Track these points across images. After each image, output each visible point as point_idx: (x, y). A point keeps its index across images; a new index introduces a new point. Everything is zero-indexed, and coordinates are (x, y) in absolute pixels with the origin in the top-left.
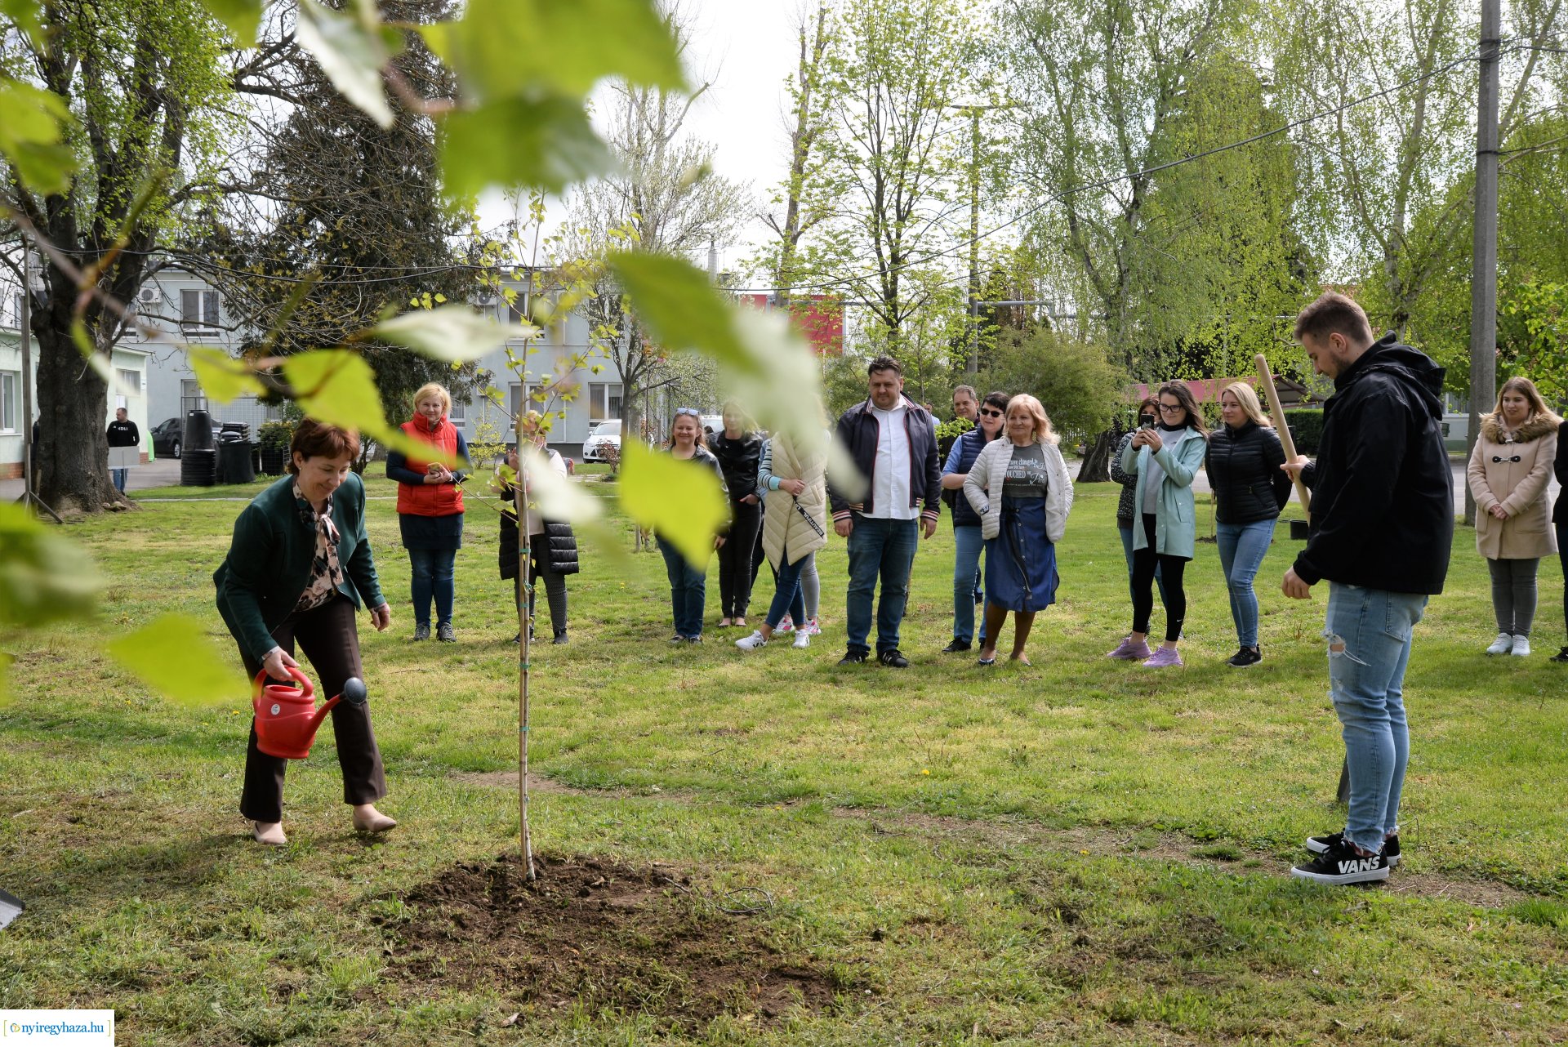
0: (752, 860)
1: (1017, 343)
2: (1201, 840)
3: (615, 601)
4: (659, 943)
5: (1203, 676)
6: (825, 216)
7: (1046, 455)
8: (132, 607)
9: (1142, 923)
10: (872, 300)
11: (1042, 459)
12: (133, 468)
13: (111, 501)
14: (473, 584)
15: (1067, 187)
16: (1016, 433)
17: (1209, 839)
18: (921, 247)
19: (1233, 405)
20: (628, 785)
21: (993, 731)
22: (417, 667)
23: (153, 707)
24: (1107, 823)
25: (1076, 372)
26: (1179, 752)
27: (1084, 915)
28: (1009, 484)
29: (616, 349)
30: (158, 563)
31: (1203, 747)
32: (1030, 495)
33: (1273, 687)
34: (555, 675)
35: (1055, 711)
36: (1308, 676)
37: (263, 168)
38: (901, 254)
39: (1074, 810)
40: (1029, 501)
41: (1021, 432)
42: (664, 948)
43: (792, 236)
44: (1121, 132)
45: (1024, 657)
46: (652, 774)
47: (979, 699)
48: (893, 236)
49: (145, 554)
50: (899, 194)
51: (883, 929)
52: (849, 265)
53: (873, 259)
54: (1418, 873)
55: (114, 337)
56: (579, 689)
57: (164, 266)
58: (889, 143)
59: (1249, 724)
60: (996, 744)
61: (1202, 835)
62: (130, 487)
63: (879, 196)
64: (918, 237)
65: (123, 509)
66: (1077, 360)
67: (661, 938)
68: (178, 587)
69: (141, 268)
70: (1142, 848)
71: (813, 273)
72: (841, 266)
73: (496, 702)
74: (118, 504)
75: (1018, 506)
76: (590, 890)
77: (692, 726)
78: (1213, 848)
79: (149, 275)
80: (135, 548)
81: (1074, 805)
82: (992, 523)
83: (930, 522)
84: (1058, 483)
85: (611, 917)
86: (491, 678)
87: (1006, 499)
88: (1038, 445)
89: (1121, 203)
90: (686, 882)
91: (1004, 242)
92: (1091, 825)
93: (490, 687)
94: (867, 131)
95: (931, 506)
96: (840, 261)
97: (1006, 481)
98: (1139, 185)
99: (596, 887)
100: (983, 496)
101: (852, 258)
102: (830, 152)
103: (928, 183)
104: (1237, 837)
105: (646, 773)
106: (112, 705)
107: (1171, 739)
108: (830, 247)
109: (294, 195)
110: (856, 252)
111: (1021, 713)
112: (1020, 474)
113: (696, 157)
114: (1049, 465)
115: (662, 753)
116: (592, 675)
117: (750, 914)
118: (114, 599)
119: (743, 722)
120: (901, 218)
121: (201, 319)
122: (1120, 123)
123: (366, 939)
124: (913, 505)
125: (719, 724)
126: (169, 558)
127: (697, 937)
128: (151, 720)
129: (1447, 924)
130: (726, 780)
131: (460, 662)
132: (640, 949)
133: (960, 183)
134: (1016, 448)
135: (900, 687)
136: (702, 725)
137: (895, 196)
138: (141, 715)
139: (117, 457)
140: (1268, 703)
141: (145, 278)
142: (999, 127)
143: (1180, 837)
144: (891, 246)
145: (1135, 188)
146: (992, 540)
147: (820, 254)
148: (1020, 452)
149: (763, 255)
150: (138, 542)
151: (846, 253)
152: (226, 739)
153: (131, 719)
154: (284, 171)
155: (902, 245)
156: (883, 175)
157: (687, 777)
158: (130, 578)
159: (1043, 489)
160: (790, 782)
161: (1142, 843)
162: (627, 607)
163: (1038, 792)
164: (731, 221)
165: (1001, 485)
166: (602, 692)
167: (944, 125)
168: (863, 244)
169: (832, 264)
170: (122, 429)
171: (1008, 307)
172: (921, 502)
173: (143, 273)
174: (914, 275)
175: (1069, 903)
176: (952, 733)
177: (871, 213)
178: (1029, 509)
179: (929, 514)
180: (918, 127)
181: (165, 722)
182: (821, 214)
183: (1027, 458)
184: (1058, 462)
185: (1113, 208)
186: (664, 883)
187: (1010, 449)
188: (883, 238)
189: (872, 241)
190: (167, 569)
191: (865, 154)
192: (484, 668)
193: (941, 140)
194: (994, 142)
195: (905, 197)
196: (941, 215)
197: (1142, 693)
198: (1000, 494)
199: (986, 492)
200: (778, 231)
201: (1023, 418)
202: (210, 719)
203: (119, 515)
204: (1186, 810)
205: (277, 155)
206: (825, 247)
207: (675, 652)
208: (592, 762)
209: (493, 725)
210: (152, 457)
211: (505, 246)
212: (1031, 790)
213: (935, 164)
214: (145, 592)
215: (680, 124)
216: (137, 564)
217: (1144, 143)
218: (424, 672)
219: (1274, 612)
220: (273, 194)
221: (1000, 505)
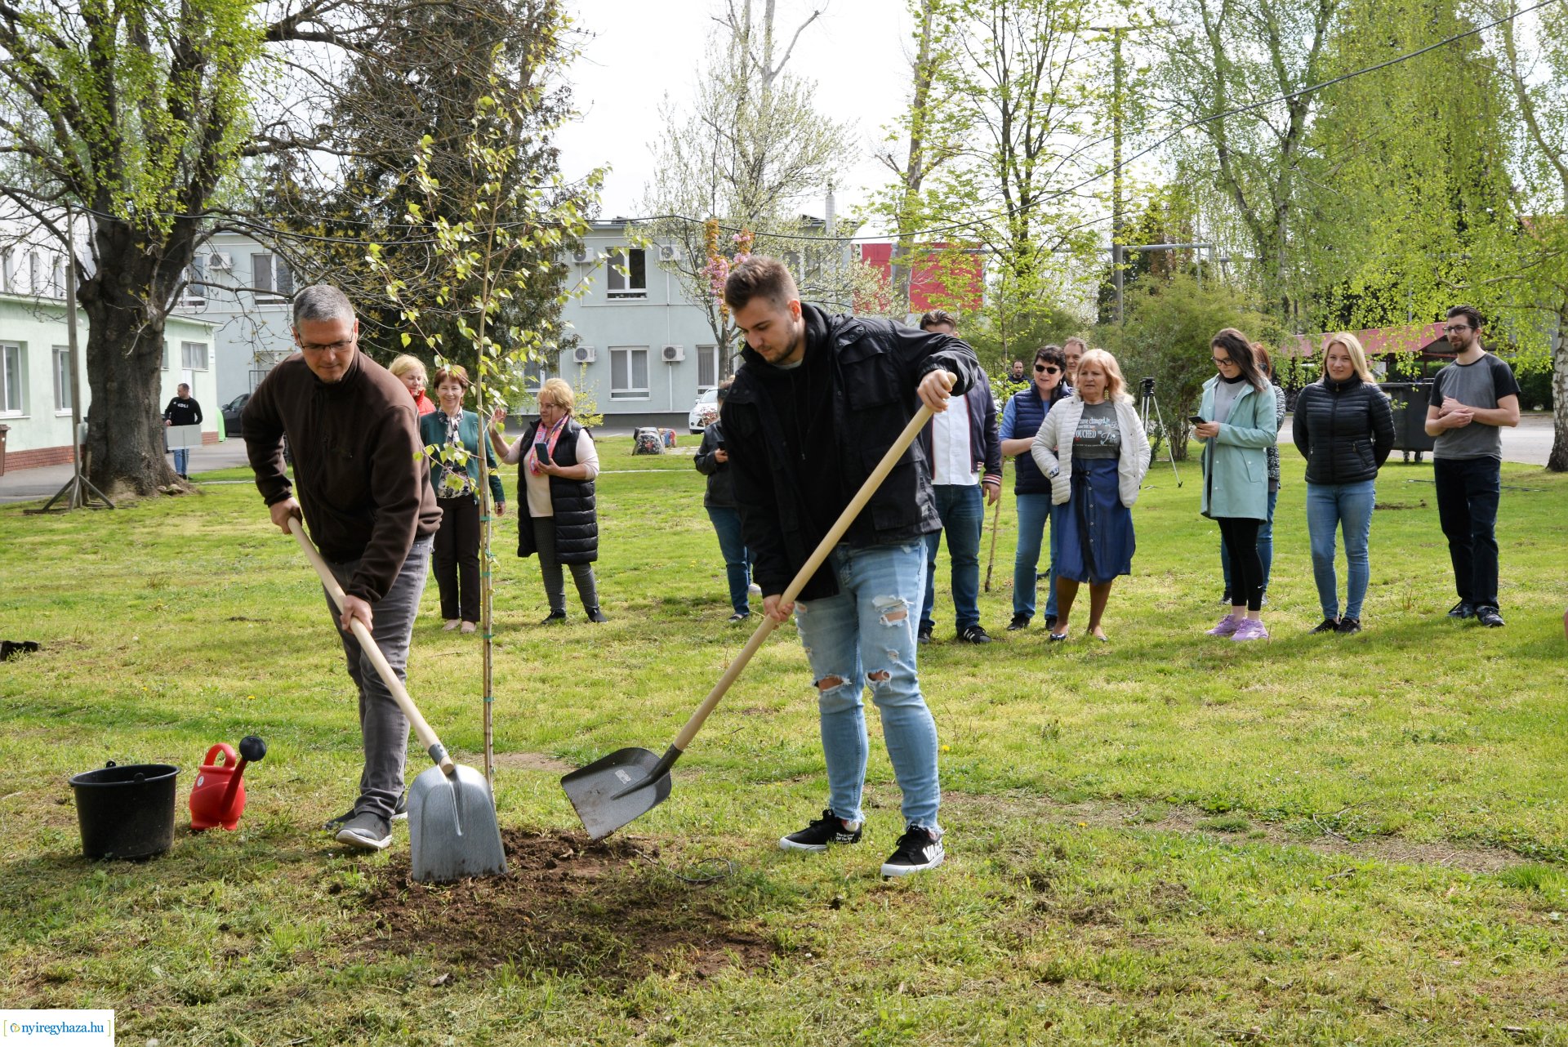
0: (732, 833)
1: (1153, 291)
2: (1211, 812)
3: (681, 580)
4: (612, 911)
5: (1286, 649)
6: (950, 155)
7: (1119, 413)
8: (169, 594)
9: (1110, 892)
10: (1000, 247)
11: (1114, 418)
12: (195, 449)
13: (167, 484)
15: (1214, 120)
16: (1086, 390)
17: (1221, 811)
18: (1053, 186)
19: (1343, 359)
21: (1036, 706)
22: (452, 650)
23: (169, 694)
24: (1119, 797)
26: (1224, 726)
27: (1053, 883)
28: (1078, 445)
29: (711, 308)
30: (208, 548)
31: (1254, 720)
32: (1101, 456)
33: (1359, 660)
34: (595, 656)
35: (1112, 686)
36: (1401, 648)
37: (329, 121)
38: (1031, 194)
39: (1089, 784)
40: (1100, 462)
41: (1092, 390)
42: (615, 916)
43: (913, 179)
44: (1276, 53)
45: (1100, 632)
47: (1034, 675)
48: (1023, 175)
49: (197, 539)
50: (1029, 128)
51: (842, 896)
52: (974, 209)
53: (998, 202)
54: (1426, 842)
55: (167, 307)
56: (615, 670)
57: (218, 229)
59: (1316, 697)
60: (1032, 720)
61: (1213, 807)
62: (192, 469)
63: (1006, 133)
64: (1048, 175)
65: (180, 492)
66: (1221, 309)
67: (616, 907)
68: (224, 573)
69: (194, 232)
70: (1148, 821)
71: (934, 219)
72: (964, 210)
73: (525, 685)
74: (175, 487)
75: (1089, 468)
76: (557, 862)
77: (722, 706)
78: (1221, 820)
79: (203, 239)
80: (187, 533)
81: (1090, 778)
82: (1062, 489)
83: (993, 487)
84: (1132, 443)
85: (571, 887)
86: (527, 660)
87: (1075, 460)
88: (1111, 401)
89: (1276, 131)
90: (655, 854)
91: (1148, 179)
92: (1102, 798)
93: (524, 669)
95: (993, 468)
96: (963, 204)
97: (1076, 441)
98: (1297, 110)
99: (564, 860)
100: (1053, 457)
101: (976, 200)
102: (953, 85)
103: (1061, 116)
104: (1249, 809)
106: (128, 691)
107: (1223, 712)
108: (952, 189)
109: (364, 150)
110: (981, 195)
111: (1073, 689)
112: (1090, 434)
113: (794, 95)
114: (1122, 424)
116: (634, 656)
117: (708, 883)
118: (153, 586)
119: (775, 701)
120: (1031, 155)
121: (274, 288)
122: (1274, 43)
123: (322, 908)
124: (974, 470)
125: (751, 703)
126: (219, 543)
127: (652, 904)
128: (165, 706)
129: (1428, 889)
130: (738, 759)
131: (499, 645)
132: (591, 916)
133: (1098, 117)
134: (1086, 406)
135: (957, 663)
137: (1024, 131)
138: (156, 701)
139: (177, 437)
140: (1344, 676)
141: (199, 243)
143: (1191, 808)
144: (1020, 187)
145: (1292, 115)
146: (1063, 506)
147: (942, 197)
148: (1090, 410)
149: (878, 200)
150: (192, 527)
151: (968, 195)
152: (238, 723)
153: (145, 705)
154: (351, 123)
155: (1032, 185)
156: (1010, 108)
158: (176, 564)
159: (1116, 450)
160: (803, 759)
161: (1148, 816)
163: (1054, 765)
164: (833, 164)
165: (1070, 445)
166: (637, 673)
168: (988, 185)
169: (953, 208)
170: (181, 405)
171: (1162, 252)
172: (981, 467)
173: (197, 237)
174: (1046, 219)
175: (1042, 872)
176: (991, 709)
177: (996, 151)
178: (1101, 471)
179: (992, 478)
180: (1050, 52)
181: (179, 708)
182: (945, 153)
183: (1098, 417)
184: (1132, 421)
185: (1266, 137)
186: (634, 855)
187: (1081, 406)
188: (1012, 178)
189: (999, 181)
190: (217, 555)
192: (522, 650)
195: (1035, 132)
196: (1075, 151)
197: (1214, 668)
198: (1070, 456)
199: (1056, 454)
200: (897, 170)
201: (1095, 374)
202: (226, 706)
203: (174, 498)
204: (1203, 783)
205: (343, 105)
206: (946, 190)
207: (729, 632)
208: (605, 742)
209: (515, 708)
210: (222, 436)
212: (1051, 763)
214: (187, 579)
215: (788, 56)
216: (185, 549)
217: (1301, 64)
218: (458, 655)
219: (1393, 581)
220: (339, 149)
221: (1070, 467)
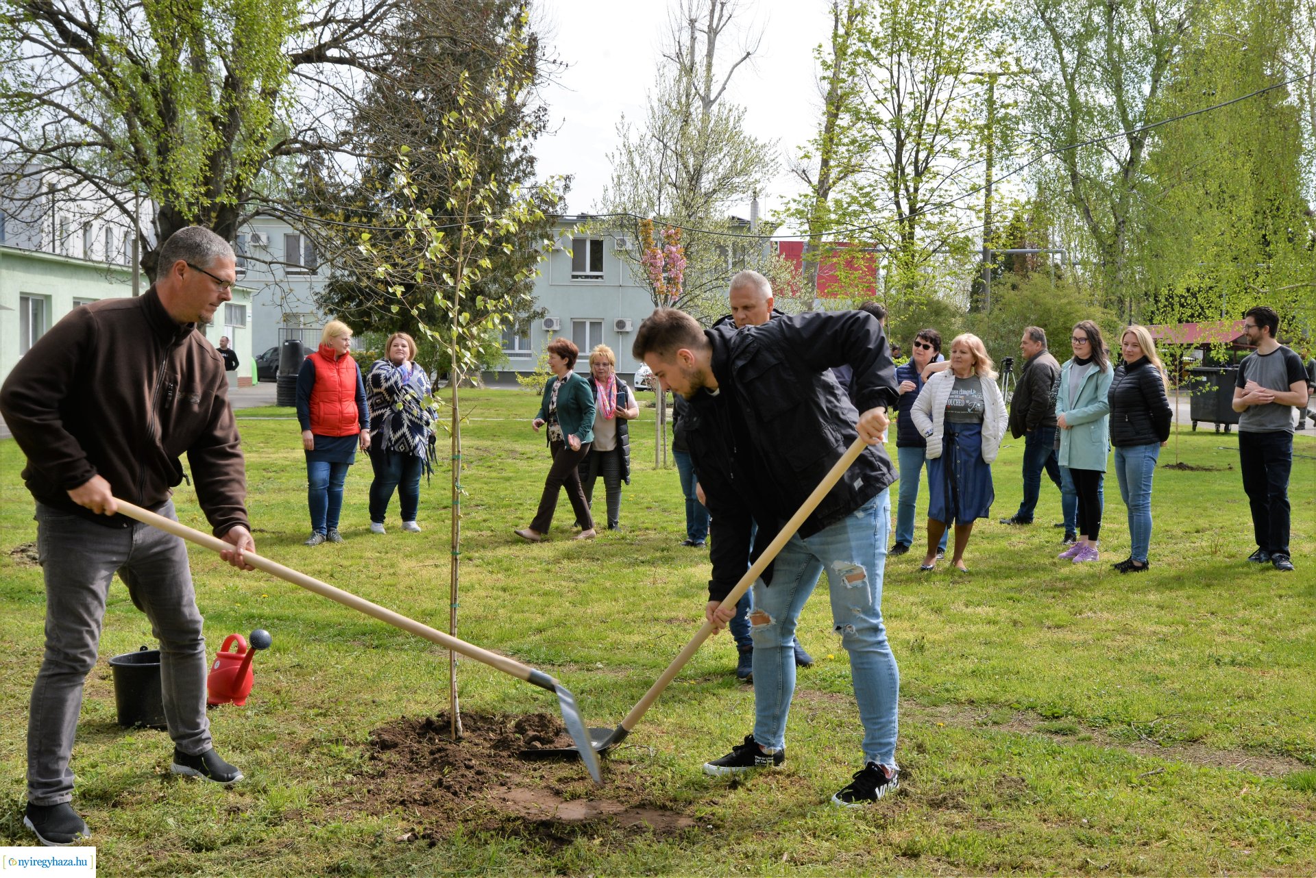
1: (1014, 287)
2: (1047, 718)
5: (1115, 584)
6: (853, 171)
7: (983, 386)
9: (962, 782)
10: (891, 247)
11: (980, 390)
14: (502, 494)
15: (1067, 147)
16: (957, 366)
17: (1056, 717)
18: (936, 199)
19: (1135, 345)
20: (576, 662)
21: (906, 624)
22: (430, 562)
24: (972, 702)
25: (1069, 314)
26: (1060, 646)
27: (915, 773)
28: (949, 411)
31: (1085, 642)
32: (968, 421)
34: (548, 571)
35: (970, 610)
36: (1209, 586)
37: (350, 128)
38: (918, 206)
39: (947, 690)
40: (967, 426)
41: (962, 365)
43: (822, 190)
44: (1119, 97)
45: (962, 565)
46: (600, 653)
47: (907, 598)
48: (912, 190)
50: (917, 152)
52: (871, 216)
53: (891, 210)
54: (1225, 748)
56: (563, 583)
57: (257, 213)
58: (908, 106)
59: (1137, 625)
61: (1049, 714)
63: (899, 155)
64: (933, 190)
66: (1069, 303)
69: (237, 215)
70: (995, 723)
71: (838, 223)
72: (863, 216)
73: (489, 593)
75: (957, 430)
77: (648, 616)
78: (1056, 724)
79: (244, 221)
81: (948, 686)
82: (935, 446)
84: (993, 411)
86: (491, 572)
87: (948, 424)
88: (977, 377)
89: (1118, 161)
91: (1014, 196)
92: (958, 703)
93: (489, 580)
94: (888, 96)
96: (863, 212)
97: (948, 408)
98: (1136, 144)
100: (928, 420)
101: (874, 209)
102: (857, 116)
103: (944, 143)
104: (1079, 716)
105: (594, 652)
107: (1060, 634)
108: (854, 199)
109: (378, 153)
110: (878, 204)
111: (938, 611)
112: (959, 403)
113: (727, 119)
114: (986, 395)
115: (613, 636)
116: (579, 572)
120: (919, 174)
121: (302, 263)
122: (1118, 89)
123: (310, 774)
129: (1224, 788)
130: (660, 660)
131: (470, 559)
133: (973, 143)
134: (957, 379)
136: (656, 615)
137: (914, 154)
140: (1161, 607)
141: (241, 224)
142: (1010, 92)
143: (1031, 714)
144: (909, 199)
145: (1132, 148)
146: (935, 460)
147: (845, 206)
148: (960, 383)
149: (793, 206)
151: (867, 205)
152: (252, 617)
154: (368, 131)
155: (919, 197)
156: (903, 135)
157: (629, 656)
159: (980, 416)
161: (995, 719)
162: (631, 516)
163: (920, 674)
164: (757, 176)
165: (943, 411)
166: (582, 586)
167: (960, 90)
168: (884, 197)
169: (855, 214)
171: (1023, 256)
173: (240, 218)
174: (930, 226)
177: (891, 170)
178: (967, 433)
180: (936, 91)
181: (205, 603)
182: (849, 170)
183: (966, 388)
184: (994, 393)
185: (1110, 166)
187: (952, 379)
188: (902, 192)
189: (892, 194)
191: (886, 116)
192: (489, 564)
193: (957, 104)
194: (1006, 106)
195: (922, 156)
196: (954, 171)
197: (1054, 597)
198: (942, 419)
199: (930, 416)
200: (810, 182)
201: (963, 352)
202: (244, 602)
204: (1042, 693)
205: (362, 117)
206: (849, 200)
208: (551, 642)
209: (480, 611)
210: (255, 380)
211: (561, 198)
212: (917, 673)
213: (953, 125)
215: (724, 88)
217: (1140, 107)
218: (436, 566)
219: (1204, 530)
220: (357, 151)
221: (942, 429)
